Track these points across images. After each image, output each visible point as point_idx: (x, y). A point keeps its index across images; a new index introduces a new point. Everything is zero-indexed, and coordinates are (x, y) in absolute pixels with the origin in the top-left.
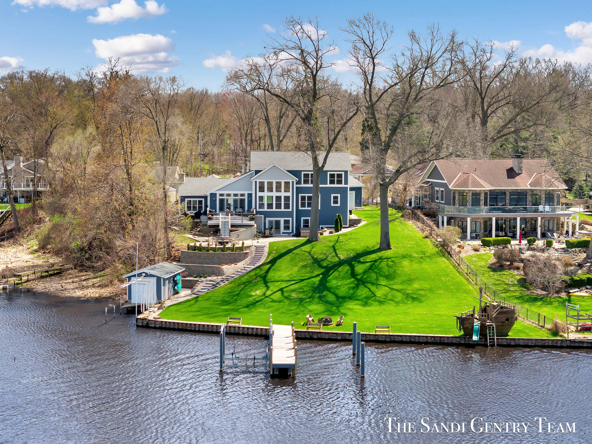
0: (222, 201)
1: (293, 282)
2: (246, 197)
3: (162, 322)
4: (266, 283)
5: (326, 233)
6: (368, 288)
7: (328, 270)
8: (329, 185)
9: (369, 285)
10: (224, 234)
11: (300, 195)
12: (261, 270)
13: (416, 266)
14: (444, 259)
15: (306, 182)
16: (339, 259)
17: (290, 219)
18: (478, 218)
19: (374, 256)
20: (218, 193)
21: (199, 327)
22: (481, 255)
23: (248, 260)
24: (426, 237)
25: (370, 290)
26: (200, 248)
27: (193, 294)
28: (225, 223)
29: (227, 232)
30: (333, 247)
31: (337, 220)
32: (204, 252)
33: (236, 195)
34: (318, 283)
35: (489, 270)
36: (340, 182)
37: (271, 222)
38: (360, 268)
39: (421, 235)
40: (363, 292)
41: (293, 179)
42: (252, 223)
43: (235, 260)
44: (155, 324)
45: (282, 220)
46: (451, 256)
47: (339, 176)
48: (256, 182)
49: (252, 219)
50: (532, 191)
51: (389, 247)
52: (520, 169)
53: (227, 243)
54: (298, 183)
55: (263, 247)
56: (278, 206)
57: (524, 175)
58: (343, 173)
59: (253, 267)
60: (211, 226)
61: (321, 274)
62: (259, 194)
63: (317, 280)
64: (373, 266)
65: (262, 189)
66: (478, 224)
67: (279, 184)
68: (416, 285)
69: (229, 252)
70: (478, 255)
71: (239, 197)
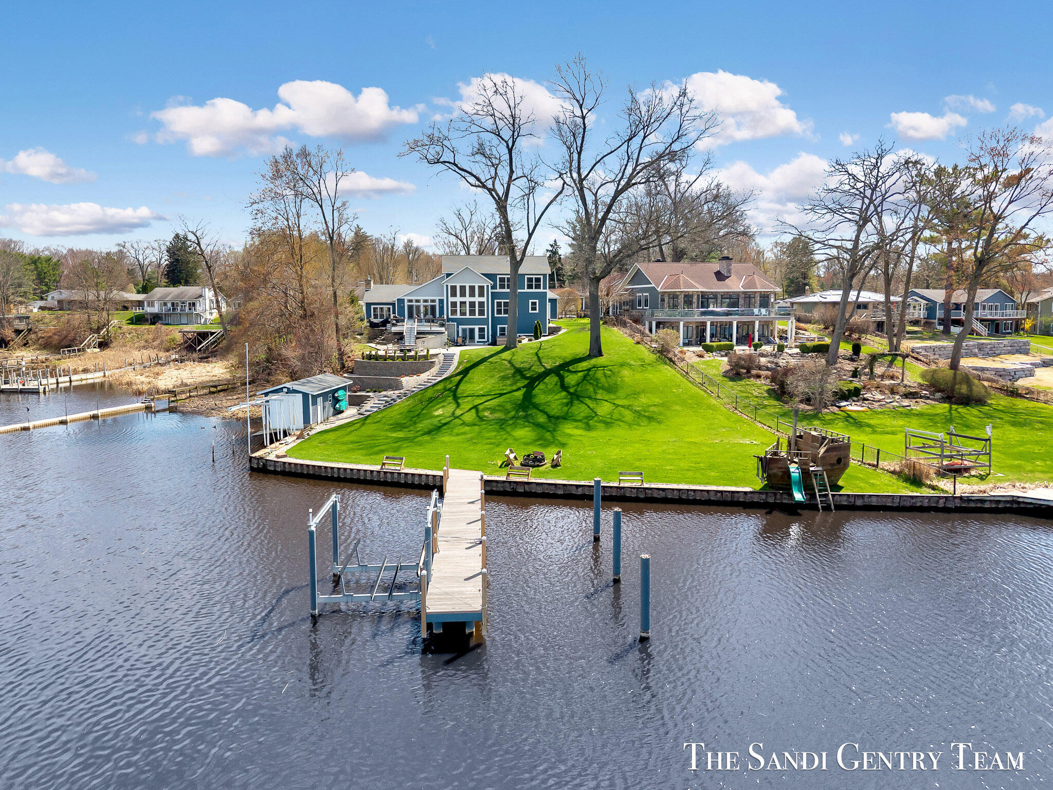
0: (410, 307)
1: (489, 398)
2: (437, 304)
3: (284, 463)
4: (456, 398)
5: (525, 341)
6: (586, 404)
7: (533, 381)
8: (526, 290)
9: (587, 401)
10: (409, 342)
11: (496, 301)
12: (451, 382)
13: (638, 376)
14: (666, 367)
15: (502, 287)
16: (545, 368)
17: (486, 327)
18: (690, 323)
19: (584, 365)
20: (406, 298)
21: (339, 473)
22: (708, 361)
23: (434, 370)
24: (638, 343)
25: (589, 407)
26: (377, 357)
27: (359, 414)
28: (411, 329)
29: (413, 339)
30: (537, 354)
31: (536, 326)
32: (381, 361)
33: (426, 301)
34: (521, 398)
35: (726, 379)
36: (538, 287)
37: (464, 330)
38: (571, 379)
39: (630, 341)
40: (580, 410)
41: (487, 283)
42: (443, 329)
43: (418, 372)
44: (275, 466)
45: (477, 328)
46: (674, 363)
47: (538, 280)
48: (447, 286)
49: (442, 325)
50: (744, 293)
51: (600, 354)
52: (729, 271)
53: (409, 351)
54: (494, 287)
55: (452, 356)
56: (472, 312)
57: (733, 277)
58: (542, 277)
59: (440, 379)
60: (395, 334)
61: (523, 387)
62: (451, 299)
63: (519, 394)
64: (587, 376)
65: (454, 294)
66: (690, 329)
67: (472, 288)
68: (644, 400)
69: (411, 360)
70: (704, 362)
71: (429, 303)
